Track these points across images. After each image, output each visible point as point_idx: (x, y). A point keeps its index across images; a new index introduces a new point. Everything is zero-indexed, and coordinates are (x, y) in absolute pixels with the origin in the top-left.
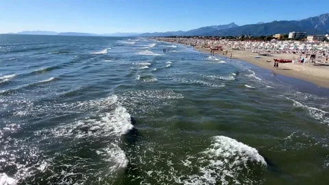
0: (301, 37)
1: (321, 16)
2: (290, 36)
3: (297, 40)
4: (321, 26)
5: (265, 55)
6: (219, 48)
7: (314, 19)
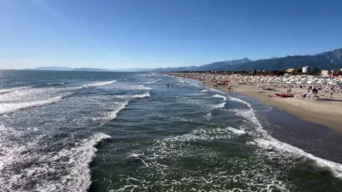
0: (315, 72)
1: (336, 50)
2: (304, 70)
3: (311, 74)
4: (337, 60)
5: (270, 90)
6: (225, 83)
7: (329, 53)
